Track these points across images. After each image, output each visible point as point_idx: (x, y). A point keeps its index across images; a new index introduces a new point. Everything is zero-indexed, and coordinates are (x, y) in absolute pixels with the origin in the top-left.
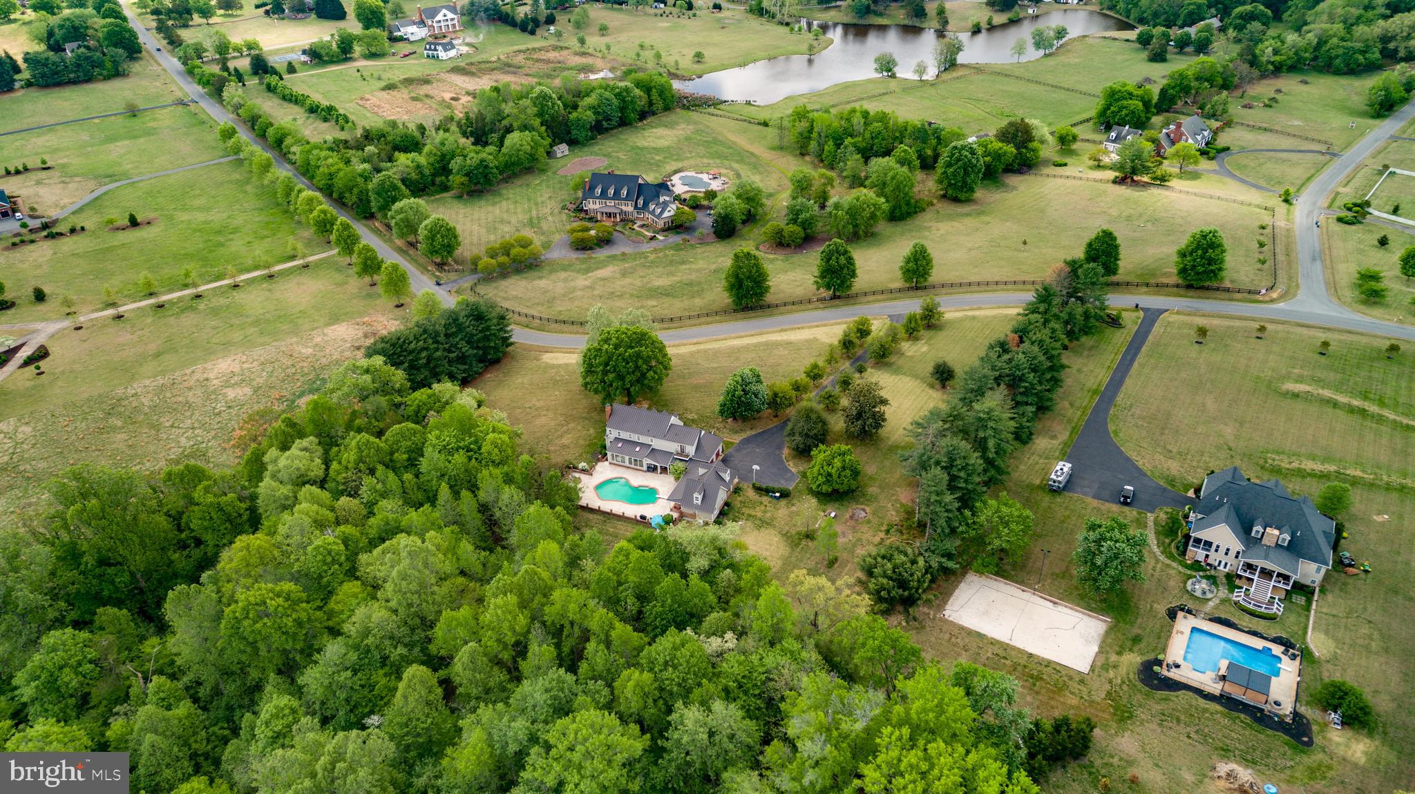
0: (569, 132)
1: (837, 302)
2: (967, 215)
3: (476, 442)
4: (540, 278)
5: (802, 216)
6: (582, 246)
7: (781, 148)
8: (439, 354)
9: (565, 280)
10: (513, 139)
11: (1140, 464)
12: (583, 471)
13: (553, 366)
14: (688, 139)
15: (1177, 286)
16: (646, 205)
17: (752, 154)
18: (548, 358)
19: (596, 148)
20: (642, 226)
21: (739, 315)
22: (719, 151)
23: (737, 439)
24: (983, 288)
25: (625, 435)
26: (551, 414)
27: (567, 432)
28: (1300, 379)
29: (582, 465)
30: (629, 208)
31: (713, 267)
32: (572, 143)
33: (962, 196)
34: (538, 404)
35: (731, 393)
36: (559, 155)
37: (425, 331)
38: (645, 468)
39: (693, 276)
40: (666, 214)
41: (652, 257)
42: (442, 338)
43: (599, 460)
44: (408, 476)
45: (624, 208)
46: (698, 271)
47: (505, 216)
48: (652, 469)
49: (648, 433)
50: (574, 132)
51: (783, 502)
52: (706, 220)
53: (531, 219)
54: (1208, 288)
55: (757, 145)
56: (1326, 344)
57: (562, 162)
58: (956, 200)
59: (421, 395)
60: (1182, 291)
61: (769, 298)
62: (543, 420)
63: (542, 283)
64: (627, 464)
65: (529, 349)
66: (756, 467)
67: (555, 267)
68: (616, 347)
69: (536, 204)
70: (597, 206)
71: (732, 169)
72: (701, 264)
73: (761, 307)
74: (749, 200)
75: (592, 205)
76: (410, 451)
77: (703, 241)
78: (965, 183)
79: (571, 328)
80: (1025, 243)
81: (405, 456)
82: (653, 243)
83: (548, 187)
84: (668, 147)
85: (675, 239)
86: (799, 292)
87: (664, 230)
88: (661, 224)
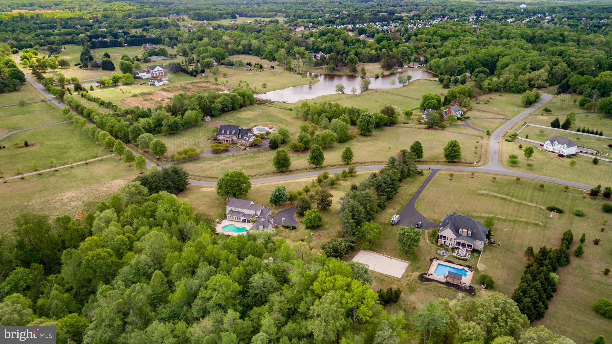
0: (211, 112)
1: (317, 169)
2: (369, 140)
3: (177, 209)
4: (199, 163)
5: (304, 140)
6: (216, 152)
7: (297, 118)
8: (160, 184)
9: (210, 164)
10: (188, 113)
11: (424, 216)
12: (217, 222)
13: (205, 192)
14: (260, 115)
15: (445, 162)
16: (242, 137)
17: (286, 120)
18: (202, 189)
19: (222, 118)
20: (241, 145)
21: (280, 174)
22: (272, 119)
23: (277, 211)
24: (373, 164)
25: (234, 209)
26: (205, 206)
27: (211, 211)
28: (484, 190)
29: (217, 220)
30: (235, 138)
31: (269, 159)
32: (212, 116)
33: (367, 134)
35: (274, 194)
36: (207, 121)
37: (155, 175)
38: (241, 221)
39: (261, 162)
40: (250, 140)
41: (245, 156)
42: (162, 179)
43: (223, 219)
44: (151, 219)
45: (233, 138)
46: (263, 160)
47: (185, 142)
48: (244, 221)
49: (242, 207)
50: (213, 112)
51: (293, 231)
52: (266, 143)
53: (195, 143)
54: (455, 162)
55: (288, 117)
56: (494, 178)
57: (208, 123)
58: (365, 135)
59: (155, 195)
60: (446, 163)
61: (291, 168)
63: (200, 165)
64: (234, 219)
65: (196, 187)
66: (283, 219)
67: (205, 160)
68: (231, 177)
69: (197, 138)
70: (223, 138)
71: (277, 125)
72: (264, 158)
73: (287, 171)
74: (283, 135)
75: (221, 137)
76: (152, 212)
77: (265, 150)
78: (368, 128)
79: (212, 179)
80: (390, 149)
81: (150, 213)
82: (245, 151)
83: (202, 132)
84: (252, 118)
85: (254, 149)
86: (303, 166)
87: (249, 146)
88: (248, 144)
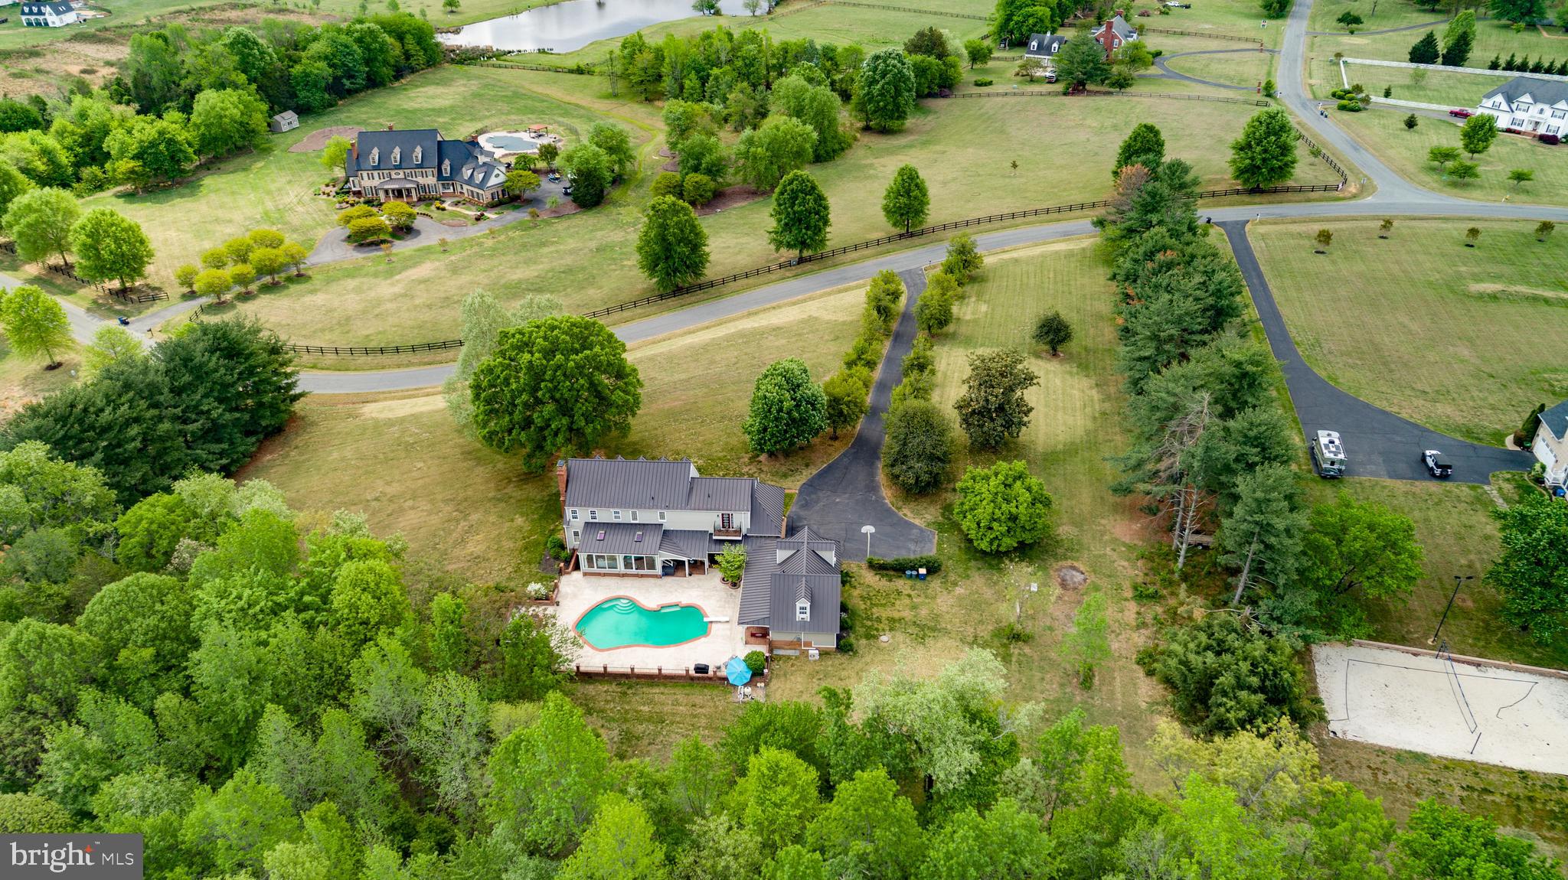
0: (294, 95)
1: (808, 266)
2: (911, 146)
3: (313, 587)
4: (310, 293)
5: (706, 160)
6: (365, 240)
7: (615, 96)
8: (165, 426)
9: (358, 290)
10: (208, 100)
12: (537, 598)
13: (390, 423)
14: (475, 95)
15: (1238, 192)
16: (456, 170)
17: (577, 105)
18: (371, 411)
19: (342, 116)
20: (457, 204)
21: (671, 302)
22: (522, 105)
23: (793, 486)
25: (605, 515)
26: (424, 504)
27: (470, 531)
28: (1477, 278)
29: (534, 587)
30: (430, 180)
31: (593, 245)
32: (304, 111)
33: (894, 124)
34: (391, 490)
36: (285, 128)
37: (127, 386)
38: (659, 570)
39: (569, 260)
40: (493, 181)
41: (489, 243)
42: (165, 397)
43: (561, 572)
44: (168, 701)
45: (421, 180)
46: (571, 252)
47: (220, 213)
48: (673, 569)
50: (302, 94)
51: (935, 583)
52: (553, 191)
53: (266, 213)
54: (1275, 191)
55: (586, 95)
56: (1474, 232)
57: (297, 136)
58: (884, 131)
59: (150, 509)
60: (1246, 198)
61: (710, 272)
62: (412, 518)
64: (621, 568)
65: (333, 401)
66: (868, 529)
67: (334, 276)
69: (269, 193)
70: (376, 182)
71: (560, 124)
72: (572, 243)
73: (700, 287)
74: (611, 150)
75: (368, 181)
76: (156, 638)
77: (558, 214)
78: (897, 106)
79: (396, 358)
80: (1015, 166)
81: (148, 653)
82: (482, 224)
83: (282, 169)
84: (452, 107)
85: (511, 216)
86: (743, 261)
87: (492, 206)
88: (486, 197)
